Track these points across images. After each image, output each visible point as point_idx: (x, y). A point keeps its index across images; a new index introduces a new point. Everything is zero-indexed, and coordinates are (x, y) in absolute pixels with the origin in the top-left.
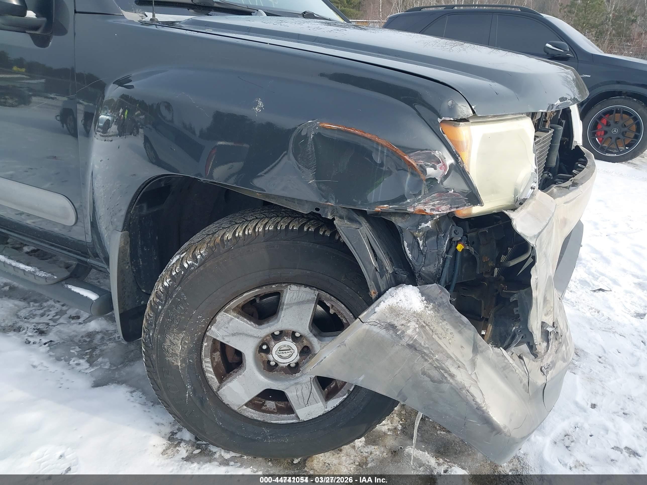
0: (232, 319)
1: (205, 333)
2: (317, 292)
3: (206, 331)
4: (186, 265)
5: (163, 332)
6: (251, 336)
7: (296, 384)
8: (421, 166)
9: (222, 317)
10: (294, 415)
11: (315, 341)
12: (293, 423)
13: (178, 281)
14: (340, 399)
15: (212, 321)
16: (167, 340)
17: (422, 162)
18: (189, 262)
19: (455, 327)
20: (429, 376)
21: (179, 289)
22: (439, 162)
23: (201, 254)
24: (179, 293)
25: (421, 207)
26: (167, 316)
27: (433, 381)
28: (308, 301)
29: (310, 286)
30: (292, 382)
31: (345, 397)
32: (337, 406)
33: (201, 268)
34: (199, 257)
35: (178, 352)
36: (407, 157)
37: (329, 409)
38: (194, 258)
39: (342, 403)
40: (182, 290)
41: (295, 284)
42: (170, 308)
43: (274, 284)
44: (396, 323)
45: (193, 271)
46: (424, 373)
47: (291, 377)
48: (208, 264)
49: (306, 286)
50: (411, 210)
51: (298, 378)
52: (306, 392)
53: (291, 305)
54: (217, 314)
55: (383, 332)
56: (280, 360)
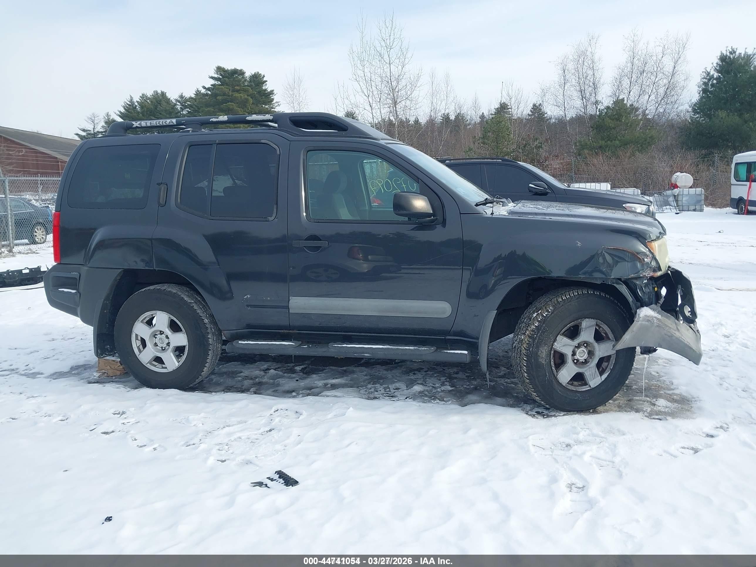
0: (563, 338)
1: (552, 347)
2: (596, 321)
3: (553, 345)
4: (545, 315)
5: (538, 347)
6: (571, 345)
7: (590, 368)
8: (643, 258)
9: (560, 337)
10: (588, 386)
11: (596, 344)
12: (588, 390)
13: (542, 322)
14: (608, 374)
15: (555, 340)
16: (540, 351)
17: (643, 257)
18: (546, 313)
19: (667, 318)
20: (667, 335)
21: (544, 325)
22: (648, 256)
23: (551, 309)
24: (544, 327)
25: (644, 274)
26: (539, 339)
27: (669, 337)
28: (593, 326)
29: (593, 318)
30: (588, 368)
31: (609, 372)
32: (606, 378)
33: (553, 315)
34: (550, 310)
35: (544, 356)
36: (638, 256)
37: (603, 379)
38: (548, 311)
39: (608, 375)
40: (545, 326)
41: (587, 318)
42: (541, 335)
43: (579, 319)
44: (649, 319)
45: (549, 317)
46: (665, 335)
47: (585, 366)
48: (555, 313)
49: (592, 318)
50: (641, 276)
51: (589, 365)
52: (594, 372)
53: (586, 328)
54: (557, 336)
55: (647, 323)
56: (580, 358)
